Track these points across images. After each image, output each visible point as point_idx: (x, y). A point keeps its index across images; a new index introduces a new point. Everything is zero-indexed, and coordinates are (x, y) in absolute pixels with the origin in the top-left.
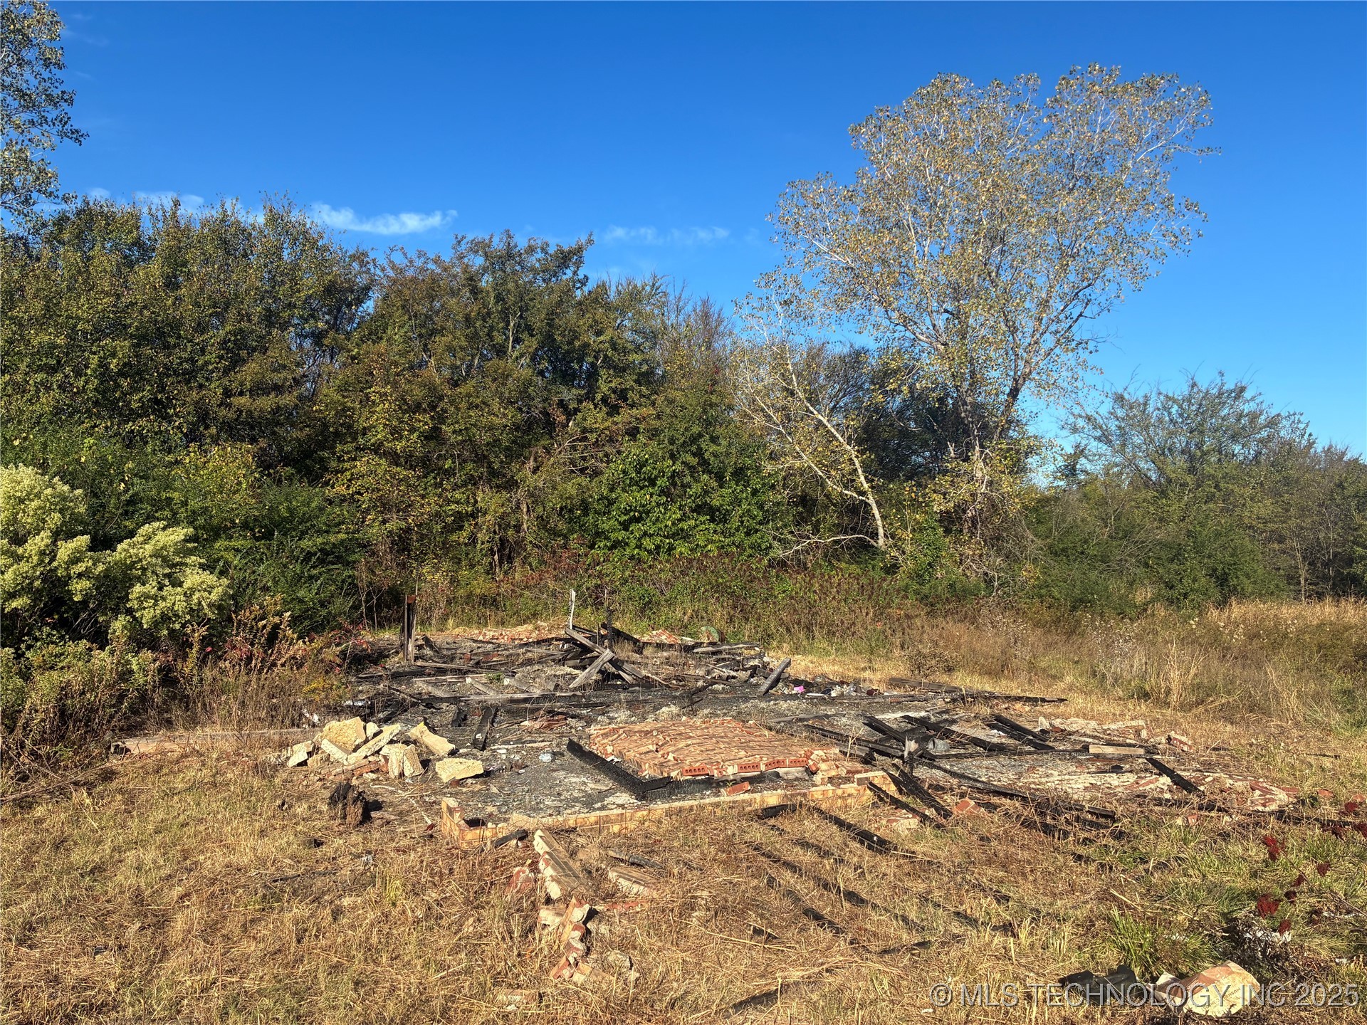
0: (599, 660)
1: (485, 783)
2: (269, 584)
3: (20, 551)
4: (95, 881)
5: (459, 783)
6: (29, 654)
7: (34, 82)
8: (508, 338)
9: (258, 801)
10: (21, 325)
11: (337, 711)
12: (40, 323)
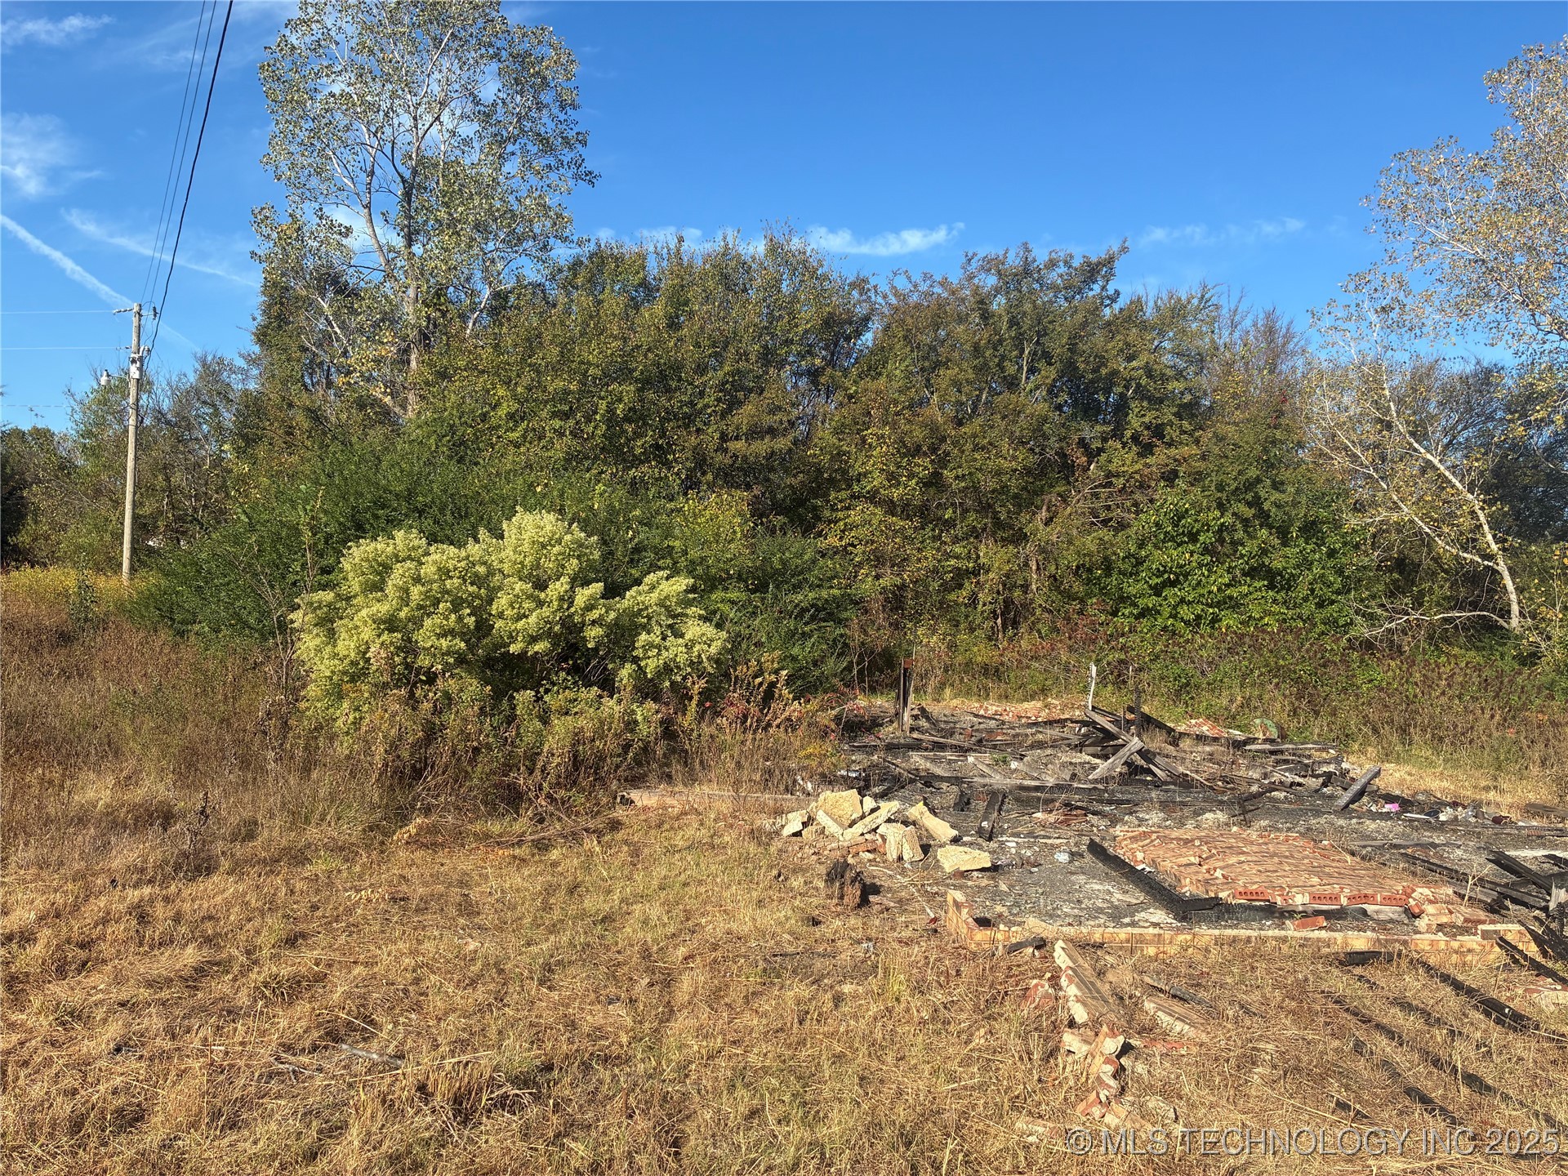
0: (1126, 749)
1: (993, 878)
2: (763, 640)
3: (542, 595)
4: (606, 930)
5: (964, 874)
6: (547, 698)
7: (551, 125)
8: (1021, 367)
9: (755, 869)
10: (538, 372)
11: (829, 780)
12: (556, 370)
